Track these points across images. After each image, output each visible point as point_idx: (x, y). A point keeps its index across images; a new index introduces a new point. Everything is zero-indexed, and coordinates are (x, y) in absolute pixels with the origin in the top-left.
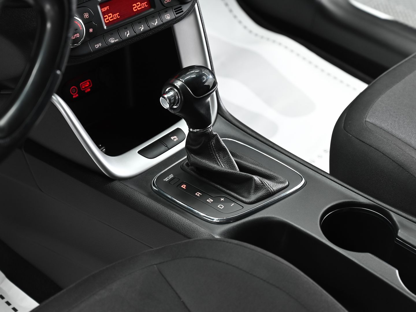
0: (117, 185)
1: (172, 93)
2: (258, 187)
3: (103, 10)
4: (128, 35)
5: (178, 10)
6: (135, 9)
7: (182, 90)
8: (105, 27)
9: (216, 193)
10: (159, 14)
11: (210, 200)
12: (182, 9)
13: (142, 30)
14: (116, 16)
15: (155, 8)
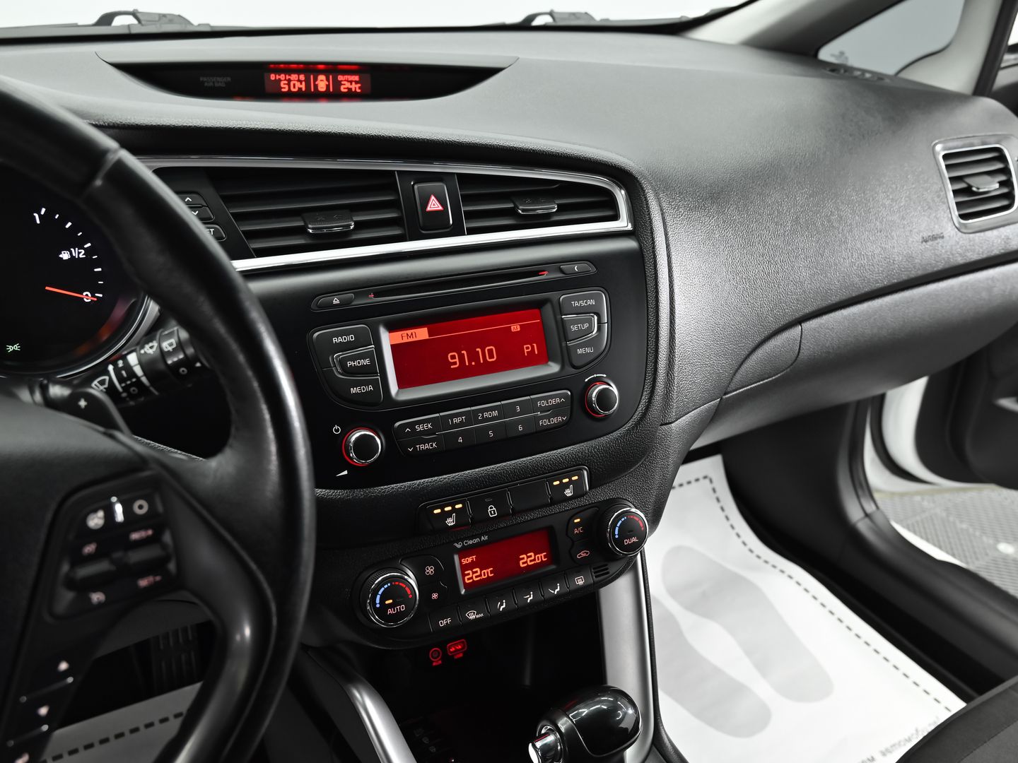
1: (550, 739)
3: (465, 561)
4: (502, 607)
5: (600, 571)
6: (523, 563)
8: (463, 592)
10: (564, 574)
12: (607, 569)
13: (529, 601)
14: (488, 572)
15: (562, 566)
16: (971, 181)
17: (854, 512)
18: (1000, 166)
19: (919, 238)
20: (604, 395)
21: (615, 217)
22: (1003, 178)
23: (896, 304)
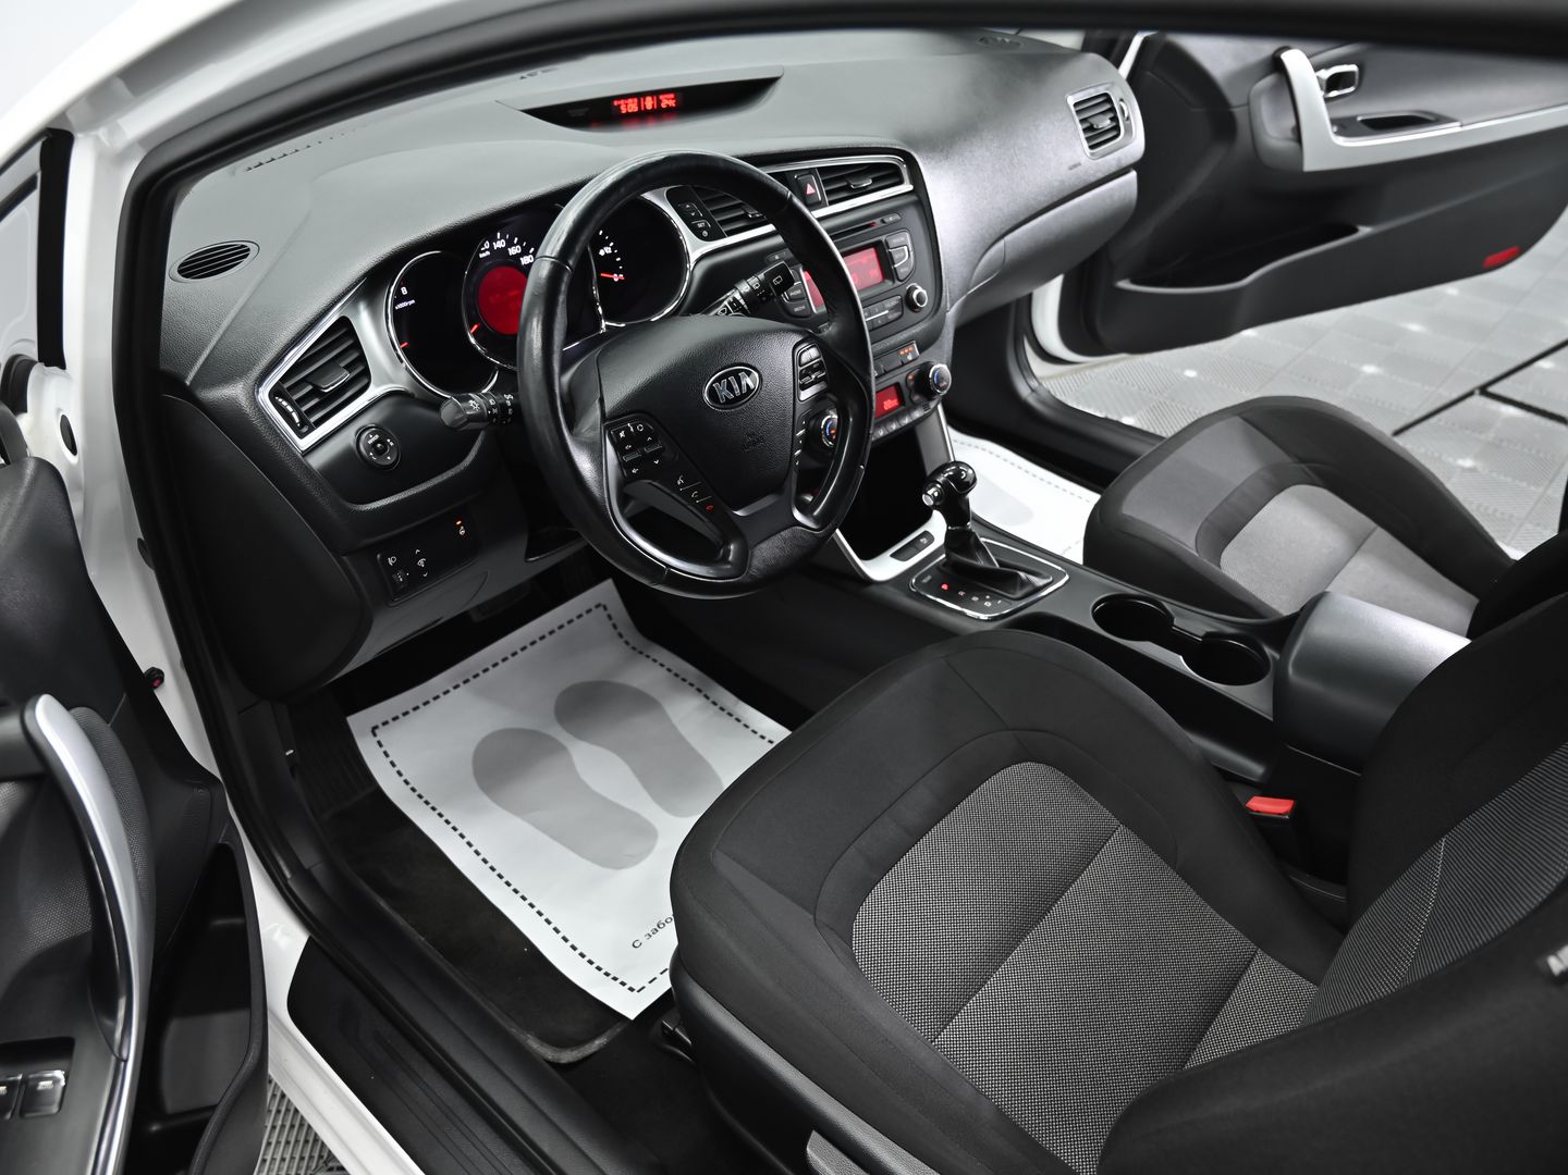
0: (873, 588)
1: (934, 490)
2: (1024, 583)
5: (926, 407)
6: (886, 408)
7: (945, 485)
9: (982, 593)
10: (908, 411)
11: (975, 599)
12: (928, 406)
15: (905, 406)
16: (1093, 121)
17: (1023, 390)
18: (1108, 106)
19: (1066, 167)
20: (919, 296)
21: (901, 182)
22: (1111, 115)
23: (1056, 216)
